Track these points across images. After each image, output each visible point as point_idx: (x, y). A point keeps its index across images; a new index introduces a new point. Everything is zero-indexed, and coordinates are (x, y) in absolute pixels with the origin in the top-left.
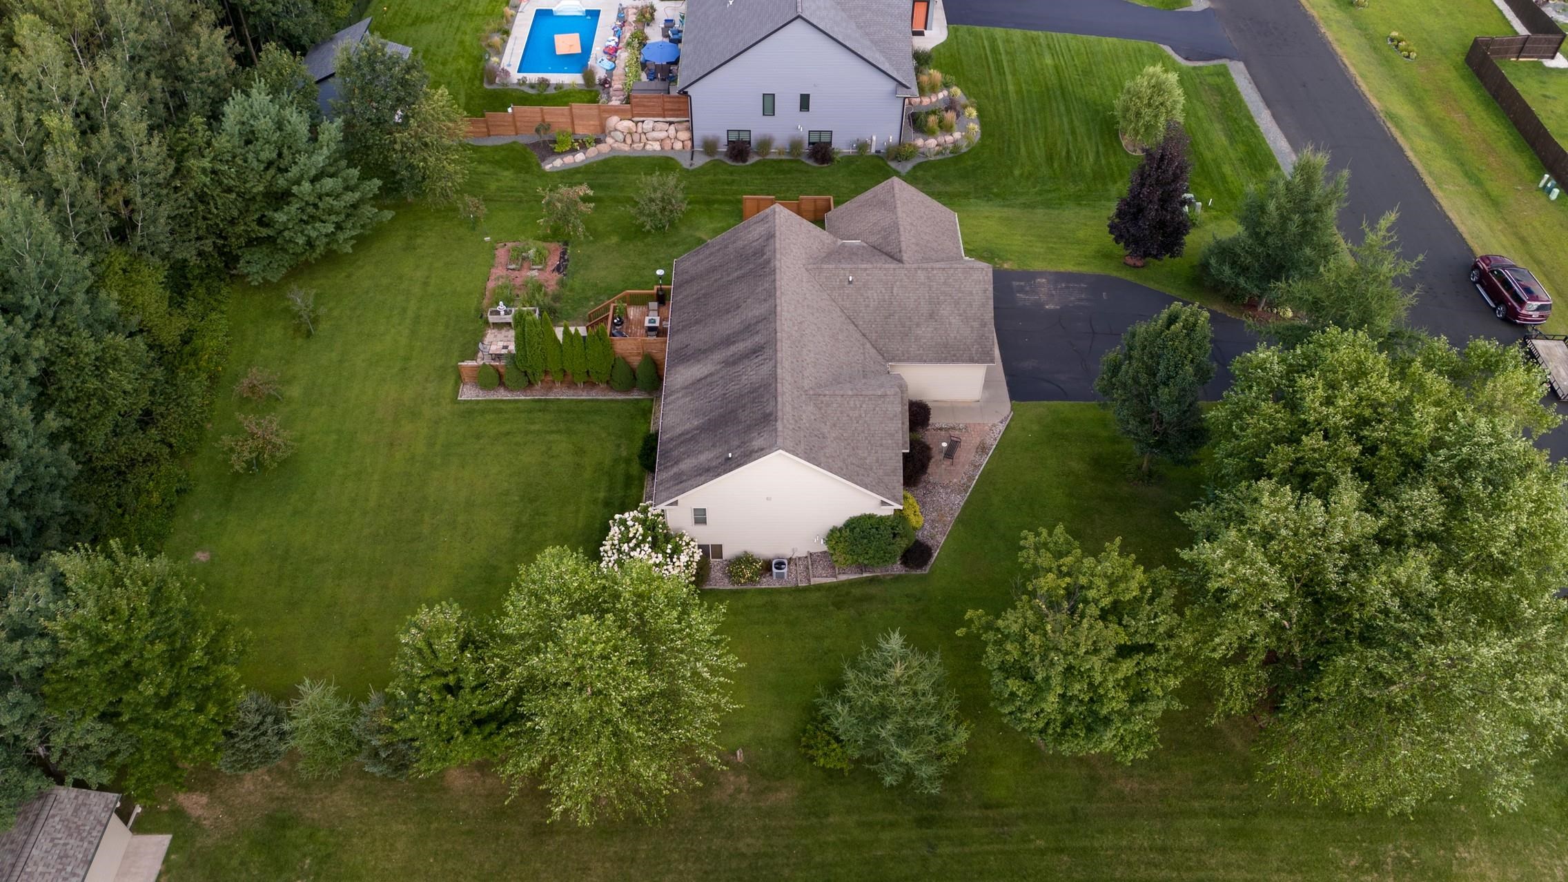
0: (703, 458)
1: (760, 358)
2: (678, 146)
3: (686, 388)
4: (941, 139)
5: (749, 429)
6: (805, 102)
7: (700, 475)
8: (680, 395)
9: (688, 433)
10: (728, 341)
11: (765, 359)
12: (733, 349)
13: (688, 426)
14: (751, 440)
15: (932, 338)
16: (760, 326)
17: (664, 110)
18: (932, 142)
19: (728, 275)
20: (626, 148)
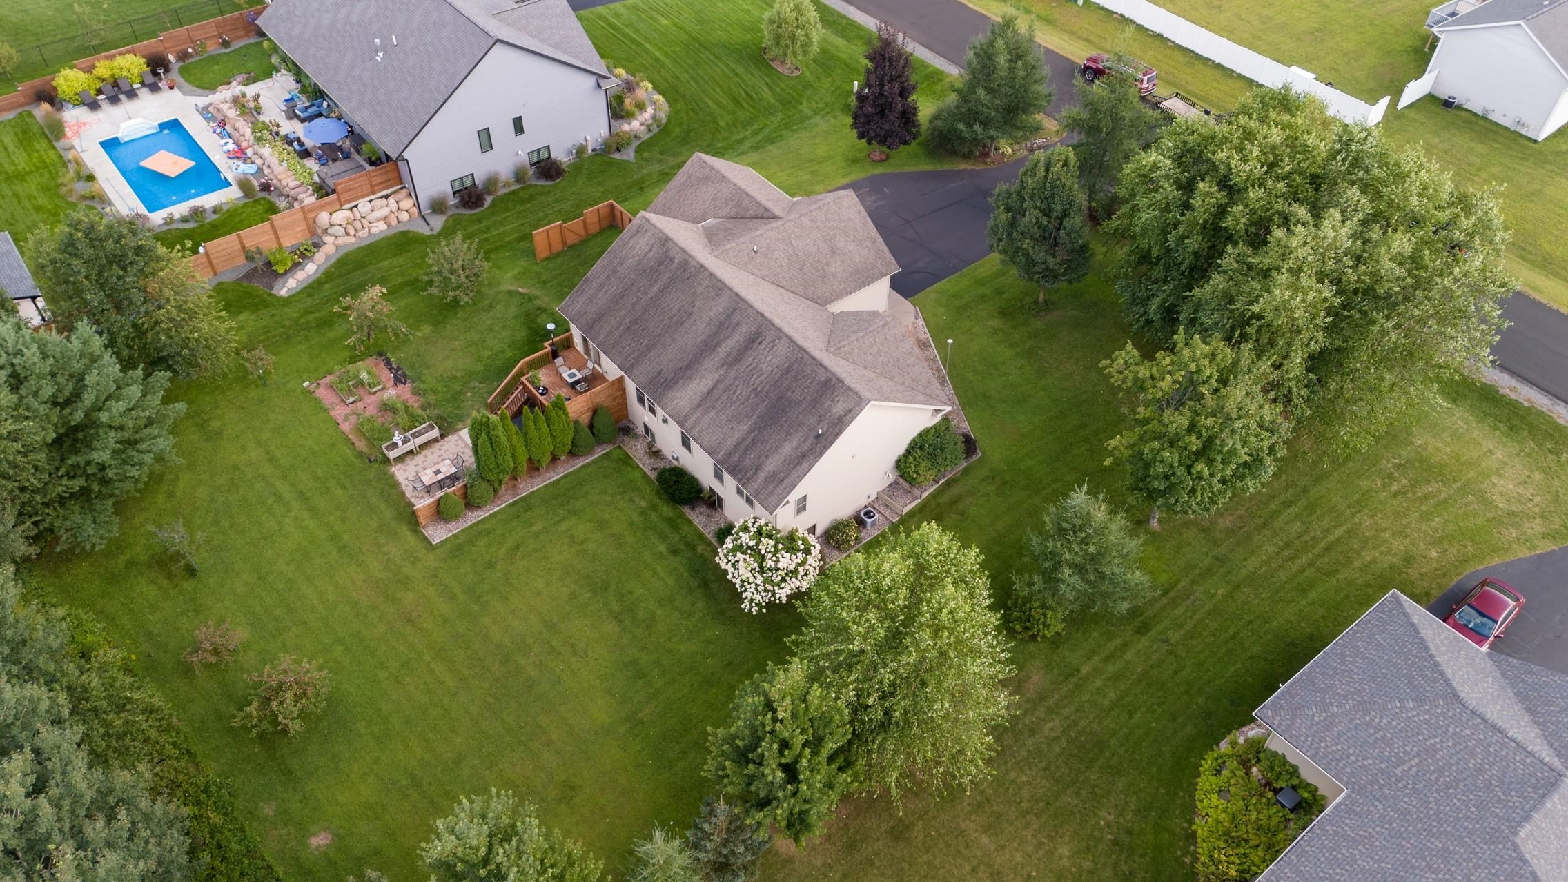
0: (788, 449)
1: (765, 343)
2: (404, 217)
3: (699, 406)
4: (641, 119)
5: (815, 403)
6: (518, 126)
7: (799, 463)
8: (697, 415)
9: (744, 440)
10: (709, 346)
11: (773, 341)
12: (722, 351)
13: (737, 435)
14: (829, 409)
15: (844, 270)
16: (735, 319)
17: (372, 186)
18: (637, 123)
19: (646, 293)
20: (352, 240)
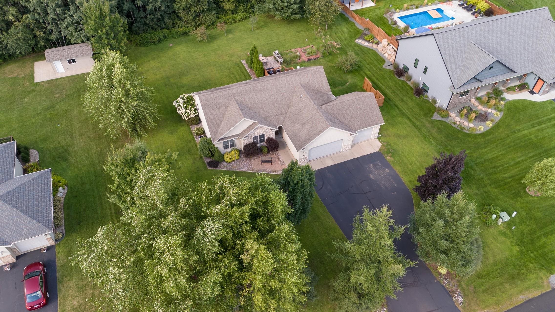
2: (390, 60)
4: (462, 121)
6: (426, 70)
15: (296, 130)
18: (458, 119)
